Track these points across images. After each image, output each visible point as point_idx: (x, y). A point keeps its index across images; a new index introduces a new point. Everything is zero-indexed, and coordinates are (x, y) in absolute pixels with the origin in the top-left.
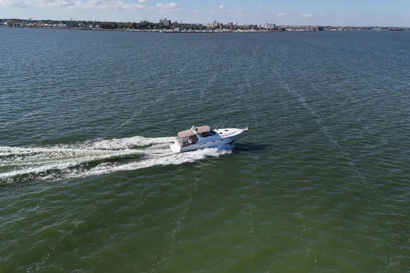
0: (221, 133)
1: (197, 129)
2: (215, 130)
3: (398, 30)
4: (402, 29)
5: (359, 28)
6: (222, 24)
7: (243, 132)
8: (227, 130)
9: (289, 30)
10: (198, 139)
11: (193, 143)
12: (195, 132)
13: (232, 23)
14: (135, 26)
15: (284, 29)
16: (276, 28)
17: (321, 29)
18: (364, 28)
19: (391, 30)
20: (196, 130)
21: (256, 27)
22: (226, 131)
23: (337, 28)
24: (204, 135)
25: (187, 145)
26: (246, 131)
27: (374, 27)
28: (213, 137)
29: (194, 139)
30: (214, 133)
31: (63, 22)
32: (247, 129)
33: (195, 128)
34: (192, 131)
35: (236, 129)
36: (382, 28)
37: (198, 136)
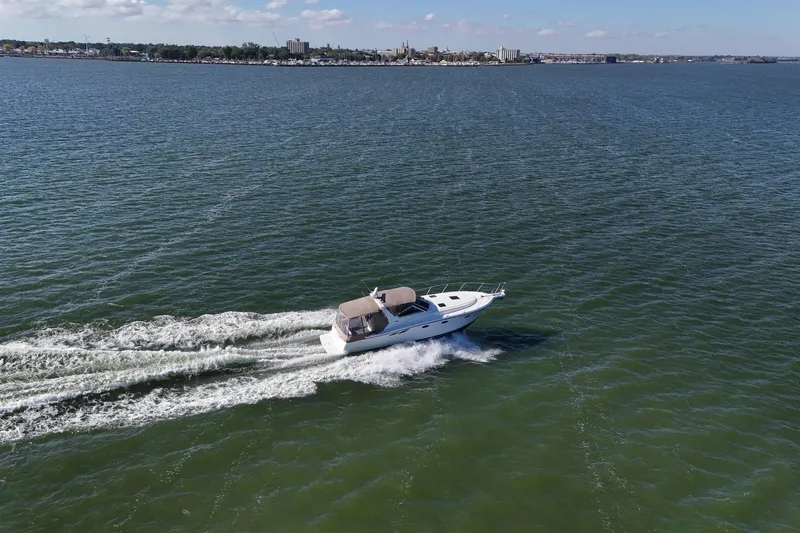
0: (442, 305)
1: (384, 295)
2: (426, 297)
3: (766, 62)
4: (774, 61)
5: (691, 58)
6: (413, 50)
7: (495, 300)
8: (456, 298)
9: (548, 61)
10: (386, 322)
11: (376, 331)
12: (380, 305)
13: (436, 48)
14: (229, 53)
15: (537, 61)
16: (519, 59)
17: (611, 59)
18: (702, 59)
19: (752, 62)
20: (383, 298)
21: (479, 57)
22: (453, 298)
23: (645, 58)
24: (403, 310)
25: (362, 337)
26: (502, 298)
27: (722, 57)
28: (423, 315)
29: (378, 320)
30: (426, 305)
31: (99, 46)
32: (502, 293)
33: (380, 294)
34: (373, 301)
35: (477, 294)
36: (737, 59)
37: (388, 315)
